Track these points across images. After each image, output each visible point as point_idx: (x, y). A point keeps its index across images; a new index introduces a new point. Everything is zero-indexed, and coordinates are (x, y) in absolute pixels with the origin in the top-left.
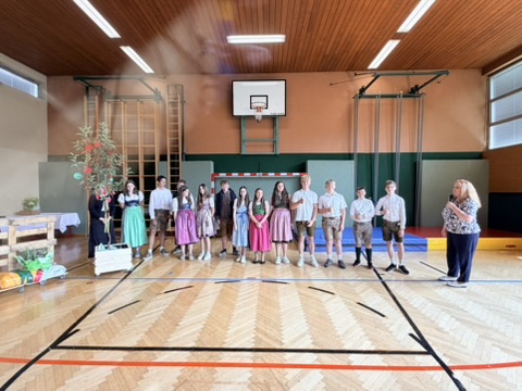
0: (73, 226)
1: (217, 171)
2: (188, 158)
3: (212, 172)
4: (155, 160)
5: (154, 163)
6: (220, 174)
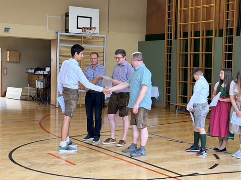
0: (154, 98)
4: (212, 36)
5: (212, 39)
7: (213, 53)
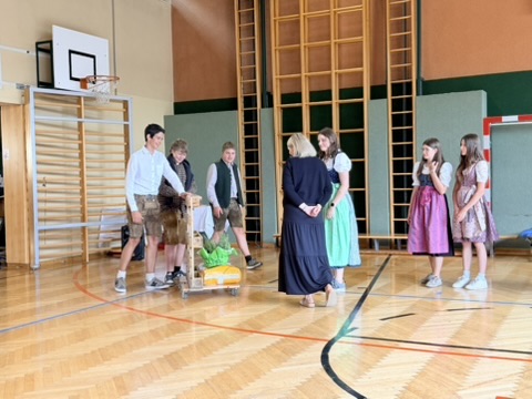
3: (484, 114)
4: (362, 97)
6: (505, 119)
7: (365, 130)
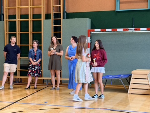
1: (93, 27)
2: (69, 16)
3: (89, 28)
4: (41, 18)
5: (41, 21)
6: (96, 30)
7: (42, 32)
